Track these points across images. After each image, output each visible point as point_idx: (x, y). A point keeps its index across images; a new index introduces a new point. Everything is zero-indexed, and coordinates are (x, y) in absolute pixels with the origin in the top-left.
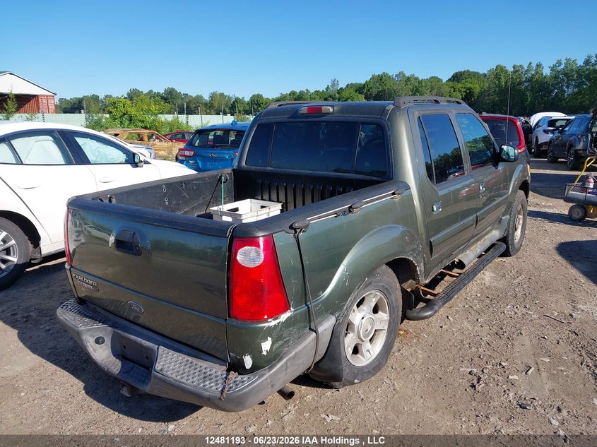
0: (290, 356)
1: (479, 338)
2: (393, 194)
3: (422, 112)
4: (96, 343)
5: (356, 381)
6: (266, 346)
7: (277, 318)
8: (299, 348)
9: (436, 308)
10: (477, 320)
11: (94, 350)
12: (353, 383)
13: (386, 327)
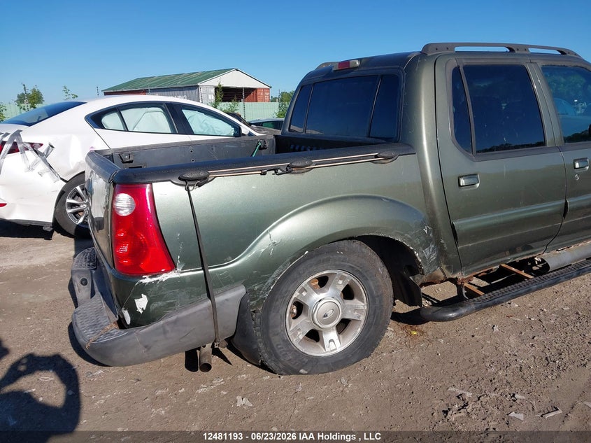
0: (169, 319)
1: (514, 358)
2: (376, 157)
3: (464, 61)
4: (82, 283)
5: (302, 371)
6: (142, 303)
7: (155, 276)
8: (184, 313)
9: (463, 311)
10: (533, 338)
11: (79, 290)
12: (297, 373)
13: (362, 318)
